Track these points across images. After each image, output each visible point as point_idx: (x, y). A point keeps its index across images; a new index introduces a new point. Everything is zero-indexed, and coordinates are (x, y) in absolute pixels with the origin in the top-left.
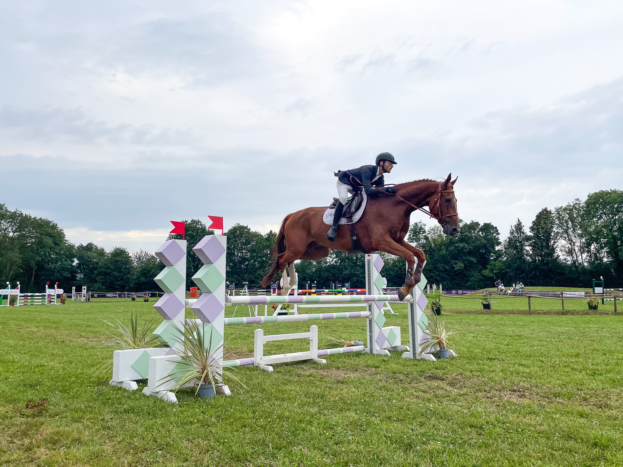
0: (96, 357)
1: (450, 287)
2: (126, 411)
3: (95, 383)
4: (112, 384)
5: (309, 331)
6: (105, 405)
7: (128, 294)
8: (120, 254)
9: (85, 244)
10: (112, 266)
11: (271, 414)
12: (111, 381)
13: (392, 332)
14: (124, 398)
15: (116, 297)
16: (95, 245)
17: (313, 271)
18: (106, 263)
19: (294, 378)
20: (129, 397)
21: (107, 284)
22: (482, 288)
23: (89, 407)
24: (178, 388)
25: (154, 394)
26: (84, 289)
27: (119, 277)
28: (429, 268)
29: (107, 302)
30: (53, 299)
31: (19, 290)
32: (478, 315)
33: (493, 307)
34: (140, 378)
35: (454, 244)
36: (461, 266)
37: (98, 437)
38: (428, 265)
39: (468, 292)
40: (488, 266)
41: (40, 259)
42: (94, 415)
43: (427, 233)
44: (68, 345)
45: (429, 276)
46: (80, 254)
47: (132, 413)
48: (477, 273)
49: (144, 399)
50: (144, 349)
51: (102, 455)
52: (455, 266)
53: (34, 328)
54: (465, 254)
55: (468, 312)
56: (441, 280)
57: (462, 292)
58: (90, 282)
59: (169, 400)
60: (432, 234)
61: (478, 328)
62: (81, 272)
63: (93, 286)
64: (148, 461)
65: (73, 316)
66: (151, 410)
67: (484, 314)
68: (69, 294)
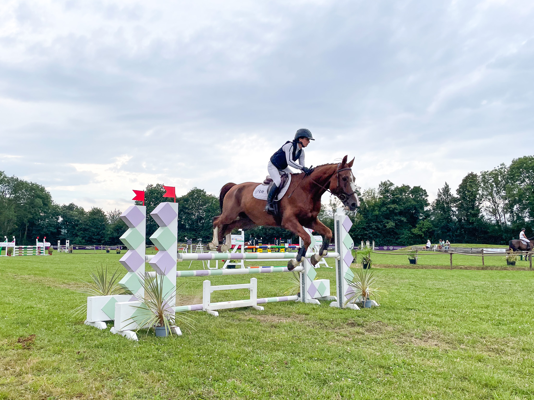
0: (75, 301)
1: (382, 243)
2: (97, 346)
3: (73, 322)
4: (87, 324)
5: (249, 282)
6: (80, 341)
7: (103, 247)
8: (97, 213)
9: (67, 204)
10: (90, 223)
11: (212, 352)
12: (86, 321)
13: (322, 283)
14: (95, 335)
15: (94, 249)
16: (76, 205)
17: (260, 228)
18: (85, 220)
19: (236, 322)
20: (99, 335)
21: (87, 238)
22: (411, 244)
23: (67, 342)
24: (139, 328)
25: (119, 333)
26: (68, 242)
27: (96, 233)
28: (363, 226)
29: (86, 254)
30: (42, 250)
31: (14, 243)
32: (404, 270)
33: (418, 262)
34: (109, 319)
35: (386, 205)
36: (392, 225)
37: (73, 367)
38: (362, 224)
39: (398, 248)
40: (417, 225)
41: (32, 216)
42: (71, 349)
43: (362, 195)
44: (53, 290)
45: (364, 234)
46: (64, 213)
47: (101, 348)
48: (406, 231)
49: (111, 336)
50: (112, 296)
51: (76, 381)
52: (387, 225)
53: (27, 275)
54: (396, 214)
55: (396, 267)
56: (374, 237)
57: (393, 248)
58: (72, 237)
59: (131, 338)
60: (366, 196)
61: (402, 281)
62: (65, 228)
63: (75, 240)
64: (112, 387)
65: (58, 265)
66: (116, 346)
67: (410, 268)
68: (55, 247)
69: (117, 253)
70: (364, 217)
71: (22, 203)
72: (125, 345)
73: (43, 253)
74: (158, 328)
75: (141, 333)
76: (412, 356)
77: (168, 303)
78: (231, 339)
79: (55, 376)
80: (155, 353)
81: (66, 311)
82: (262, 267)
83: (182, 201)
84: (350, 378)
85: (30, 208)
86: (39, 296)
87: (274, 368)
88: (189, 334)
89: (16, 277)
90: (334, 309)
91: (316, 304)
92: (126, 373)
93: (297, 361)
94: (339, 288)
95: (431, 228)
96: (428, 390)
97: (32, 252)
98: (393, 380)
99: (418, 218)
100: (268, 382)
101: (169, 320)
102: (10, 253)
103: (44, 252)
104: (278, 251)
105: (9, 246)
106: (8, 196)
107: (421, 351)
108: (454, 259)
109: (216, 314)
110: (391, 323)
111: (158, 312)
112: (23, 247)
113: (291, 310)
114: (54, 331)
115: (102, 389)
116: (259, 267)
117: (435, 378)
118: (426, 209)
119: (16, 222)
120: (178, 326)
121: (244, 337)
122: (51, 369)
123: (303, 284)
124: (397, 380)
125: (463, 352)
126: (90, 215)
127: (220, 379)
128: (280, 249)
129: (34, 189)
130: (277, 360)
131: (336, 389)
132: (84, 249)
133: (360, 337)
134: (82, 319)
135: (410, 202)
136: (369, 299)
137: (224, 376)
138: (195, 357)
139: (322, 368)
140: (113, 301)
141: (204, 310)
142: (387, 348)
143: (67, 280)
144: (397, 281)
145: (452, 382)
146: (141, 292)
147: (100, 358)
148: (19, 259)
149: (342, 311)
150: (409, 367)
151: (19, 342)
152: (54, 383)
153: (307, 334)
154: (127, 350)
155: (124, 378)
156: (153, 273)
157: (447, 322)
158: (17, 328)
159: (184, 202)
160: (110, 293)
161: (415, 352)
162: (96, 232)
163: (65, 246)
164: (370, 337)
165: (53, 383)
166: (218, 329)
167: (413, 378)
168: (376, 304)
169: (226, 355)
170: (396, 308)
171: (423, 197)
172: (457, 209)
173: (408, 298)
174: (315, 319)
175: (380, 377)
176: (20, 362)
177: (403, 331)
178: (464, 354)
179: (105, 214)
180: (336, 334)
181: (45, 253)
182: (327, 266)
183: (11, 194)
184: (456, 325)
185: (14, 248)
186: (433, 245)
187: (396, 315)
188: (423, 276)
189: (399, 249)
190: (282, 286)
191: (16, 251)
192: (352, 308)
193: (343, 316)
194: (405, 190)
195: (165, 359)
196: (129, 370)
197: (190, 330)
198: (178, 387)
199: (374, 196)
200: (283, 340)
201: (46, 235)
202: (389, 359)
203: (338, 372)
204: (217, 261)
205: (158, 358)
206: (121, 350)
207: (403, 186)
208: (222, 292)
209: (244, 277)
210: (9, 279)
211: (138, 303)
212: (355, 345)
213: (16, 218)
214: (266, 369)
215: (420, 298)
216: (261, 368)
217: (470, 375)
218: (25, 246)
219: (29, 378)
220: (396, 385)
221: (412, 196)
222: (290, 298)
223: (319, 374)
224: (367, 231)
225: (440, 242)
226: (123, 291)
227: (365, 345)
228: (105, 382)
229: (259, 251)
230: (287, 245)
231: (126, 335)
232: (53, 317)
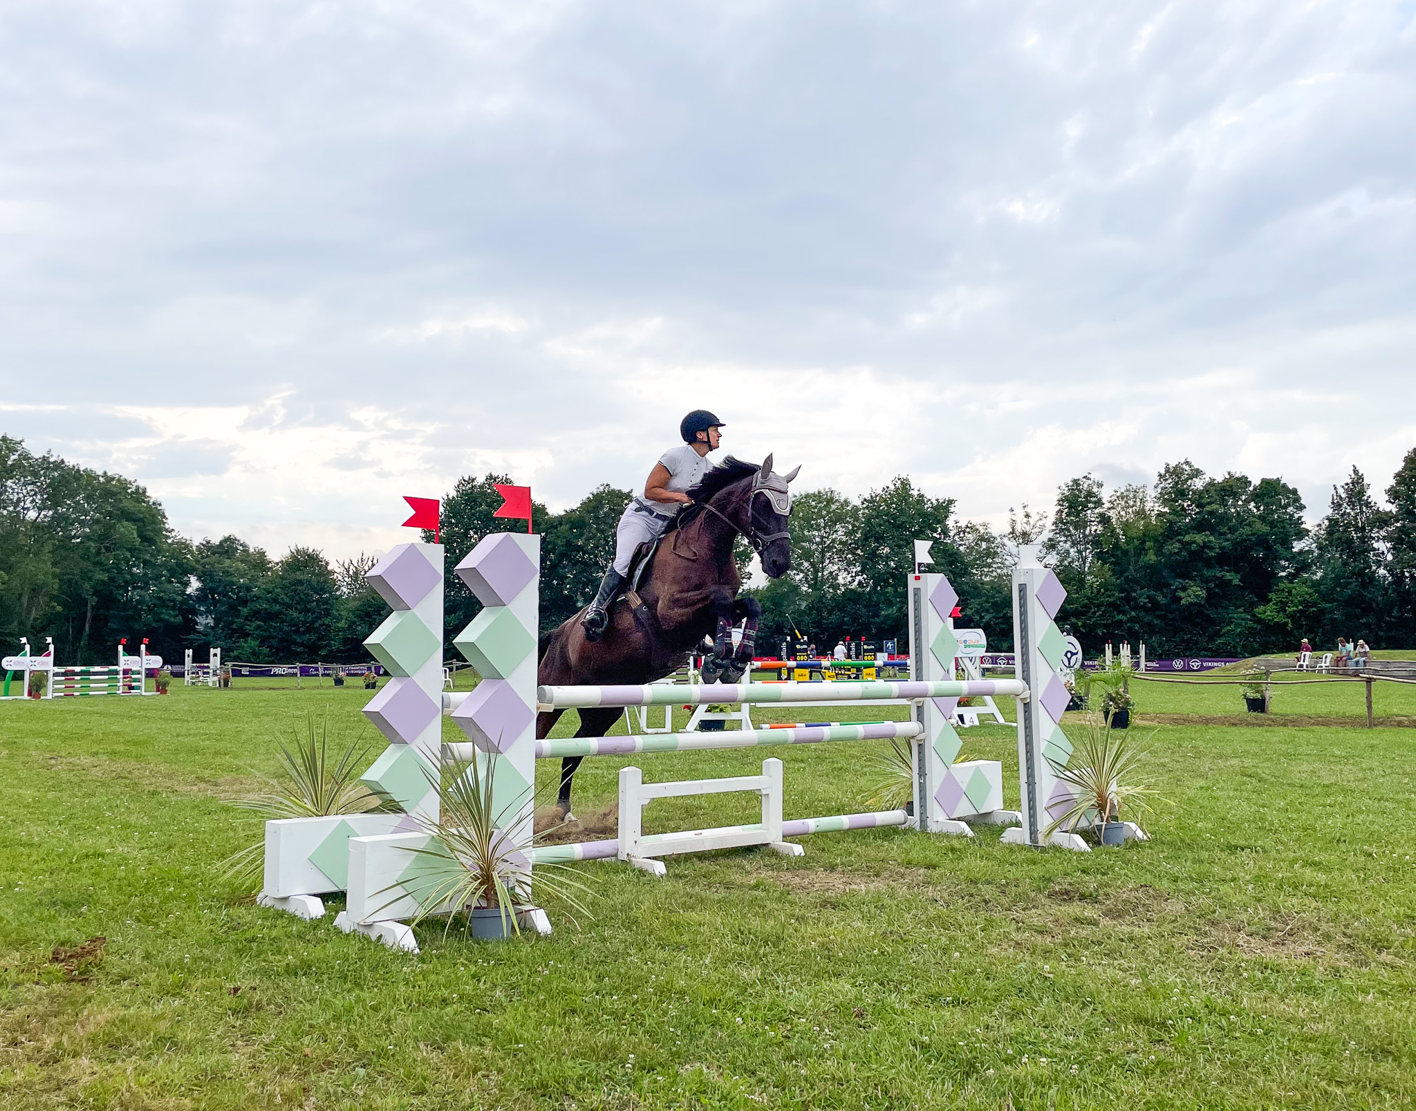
0: (231, 834)
1: (1169, 650)
2: (291, 972)
3: (223, 899)
4: (264, 902)
6: (241, 955)
7: (325, 670)
8: (305, 564)
9: (216, 540)
10: (283, 596)
12: (261, 895)
13: (978, 773)
14: (289, 937)
15: (295, 674)
16: (242, 542)
18: (270, 586)
19: (716, 892)
20: (300, 937)
21: (274, 642)
22: (1254, 653)
23: (202, 958)
24: (421, 914)
25: (361, 930)
26: (215, 655)
27: (304, 625)
28: (1111, 600)
29: (270, 689)
30: (135, 680)
31: (51, 658)
32: (1229, 730)
33: (1273, 706)
34: (330, 888)
35: (1179, 534)
36: (1197, 596)
37: (219, 1033)
38: (1108, 593)
39: (1215, 664)
40: (1270, 595)
41: (105, 577)
42: (212, 979)
43: (1107, 505)
44: (166, 802)
45: (1112, 621)
46: (204, 565)
47: (304, 975)
48: (1241, 613)
49: (337, 940)
50: (340, 817)
51: (223, 1077)
52: (1181, 594)
53: (86, 756)
54: (1208, 563)
55: (1207, 721)
56: (1145, 632)
57: (1202, 664)
58: (231, 638)
59: (396, 943)
60: (1119, 509)
61: (1221, 763)
62: (208, 612)
63: (238, 648)
64: (331, 1092)
65: (185, 725)
66: (351, 968)
67: (1248, 724)
68: (177, 668)
69: (367, 687)
70: (1113, 571)
71: (75, 537)
72: (377, 966)
73: (139, 688)
74: (480, 913)
75: (427, 927)
76: (1233, 986)
77: (510, 837)
78: (698, 943)
79: (161, 1062)
80: (468, 987)
81: (202, 864)
82: (804, 725)
83: (563, 527)
84: (1046, 1056)
85: (98, 553)
86: (123, 821)
87: (822, 1030)
88: (575, 932)
89: (53, 762)
90: (1011, 850)
91: (961, 836)
92: (378, 1048)
93: (892, 1008)
94: (1029, 786)
95: (1315, 604)
96: (1275, 1088)
97: (107, 685)
98: (1171, 1060)
99: (1273, 575)
100: (803, 1071)
101: (513, 888)
102: (37, 688)
103: (143, 684)
104: (857, 677)
105: (33, 668)
106: (32, 515)
107: (1262, 973)
108: (1381, 698)
109: (660, 868)
110: (1179, 891)
111: (480, 866)
112: (77, 669)
113: (883, 854)
114: (164, 926)
115: (304, 1098)
116: (797, 725)
117: (1296, 1053)
118: (1297, 546)
119: (55, 593)
120: (540, 906)
121: (739, 935)
122: (150, 1042)
123: (920, 776)
124: (1183, 1059)
125: (1386, 975)
126: (284, 570)
127: (660, 1064)
128: (861, 671)
129: (113, 494)
130: (832, 1005)
131: (1002, 1090)
132: (266, 673)
133: (1084, 933)
134: (251, 889)
135: (1251, 526)
136: (1117, 817)
137: (672, 1054)
138: (587, 999)
139: (966, 1025)
140: (346, 833)
141: (623, 857)
142: (1162, 967)
143: (208, 771)
144: (1205, 765)
145: (1346, 1065)
146: (429, 805)
147: (301, 1005)
148: (64, 708)
149: (1037, 855)
150: (1223, 1021)
151: (55, 959)
152: (158, 1084)
153: (926, 927)
154: (382, 982)
155: (370, 1065)
156: (463, 749)
157: (1345, 885)
158: (52, 918)
159: (571, 529)
160: (333, 808)
161: (1245, 974)
162: (304, 623)
163: (208, 667)
164: (1114, 932)
165: (154, 1082)
166: (661, 915)
167: (1233, 1053)
168: (1140, 834)
169: (682, 993)
170: (1198, 845)
171: (1290, 509)
172: (1389, 545)
173: (1235, 815)
174: (955, 881)
175: (1135, 1051)
176: (57, 1020)
177: (1214, 912)
178: (1389, 979)
179: (330, 568)
180: (1014, 926)
181: (145, 689)
182: (1001, 721)
183: (40, 509)
184: (1371, 893)
185: (51, 675)
186: (1319, 653)
187: (1196, 866)
188: (1284, 747)
189: (1220, 668)
190: (862, 782)
191: (55, 683)
192: (1065, 845)
193: (1038, 871)
194: (1234, 490)
195: (498, 1007)
196: (388, 1042)
197: (576, 918)
198: (532, 1090)
199: (1143, 510)
200: (855, 945)
201: (150, 633)
202: (1166, 998)
203: (1011, 1039)
204: (669, 708)
205: (476, 1004)
206: (365, 980)
207: (1228, 477)
208: (679, 802)
209: (747, 757)
210: (31, 769)
211: (420, 837)
212: (1070, 956)
213: (57, 581)
214: (797, 1032)
215: (1272, 816)
216: (783, 1029)
217: (1401, 1044)
218: (84, 668)
219: (84, 1070)
220: (1181, 1073)
221: (1258, 508)
222: (882, 817)
223: (955, 1046)
224: (1124, 613)
225: (1340, 645)
226: (376, 802)
227: (1099, 956)
228: (313, 1077)
229: (799, 675)
230: (882, 658)
231: (381, 936)
232: (164, 884)
